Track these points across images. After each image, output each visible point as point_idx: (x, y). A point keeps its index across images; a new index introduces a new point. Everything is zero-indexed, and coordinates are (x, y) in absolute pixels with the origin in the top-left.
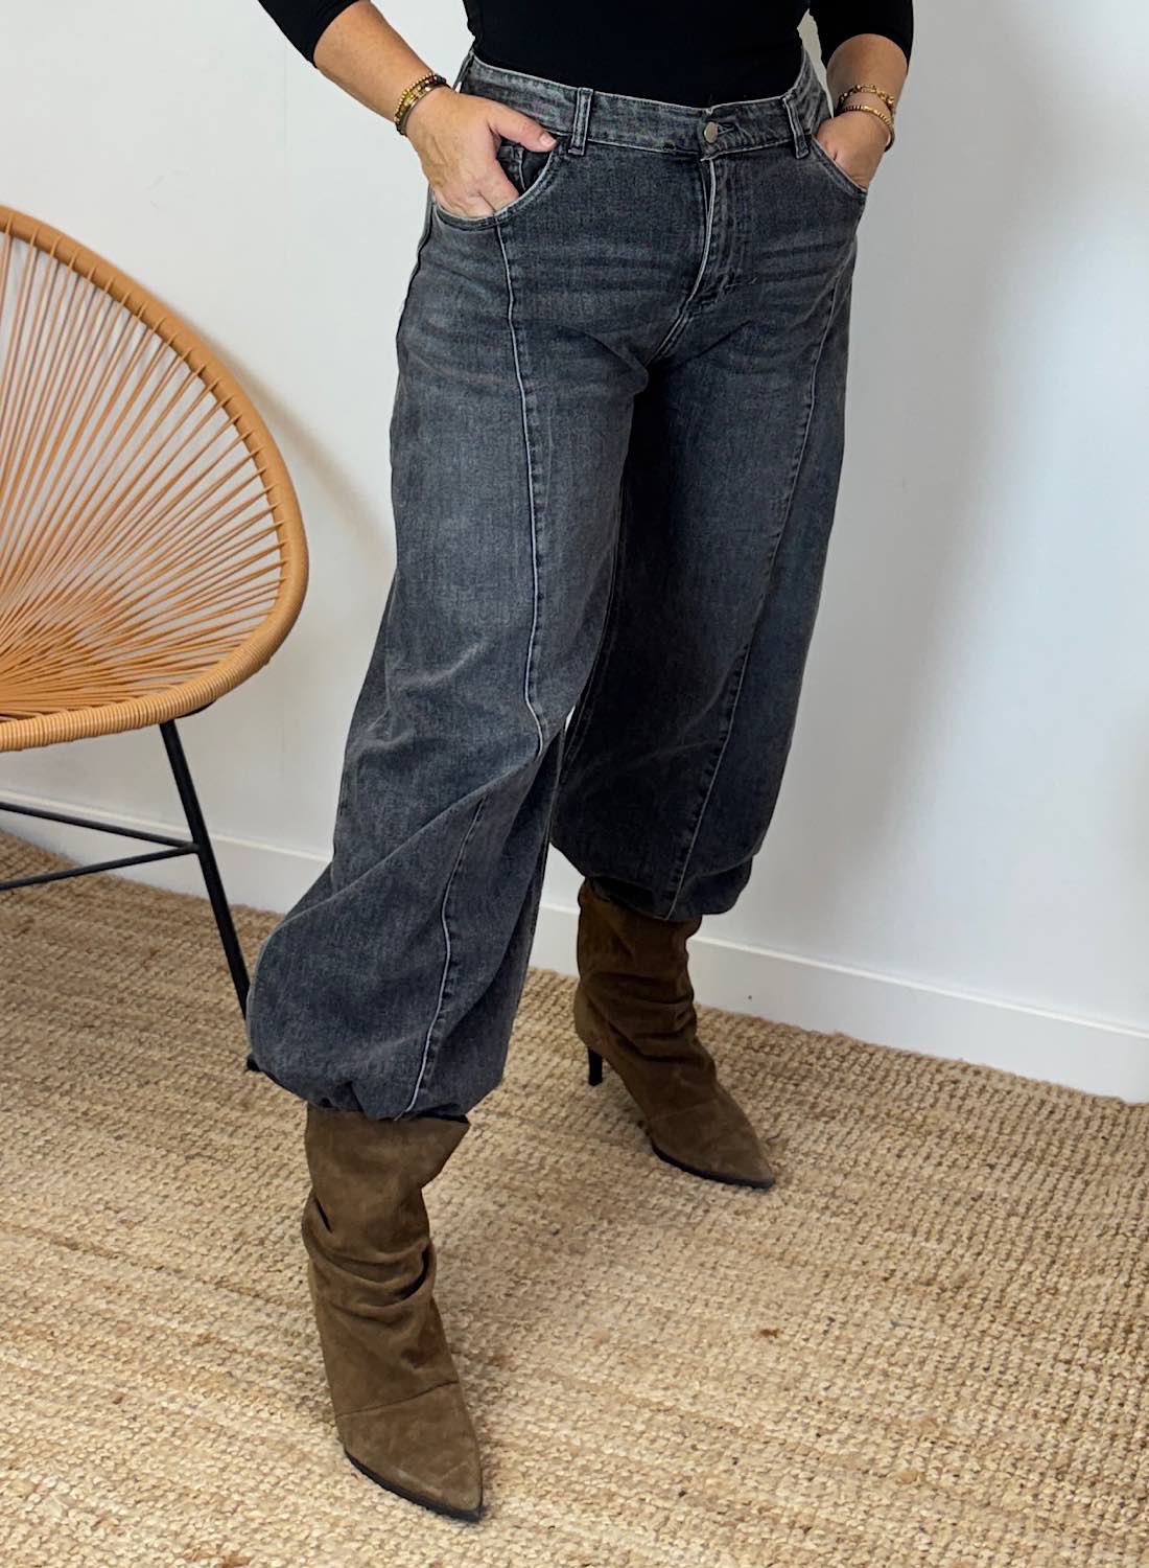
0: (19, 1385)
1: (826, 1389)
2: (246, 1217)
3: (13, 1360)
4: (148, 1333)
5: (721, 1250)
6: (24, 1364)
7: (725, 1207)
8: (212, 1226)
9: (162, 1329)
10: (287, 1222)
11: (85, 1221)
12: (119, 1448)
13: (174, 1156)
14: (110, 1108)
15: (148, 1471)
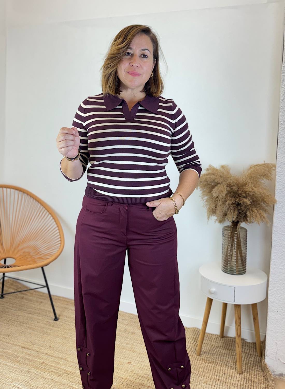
0: (14, 370)
1: (138, 372)
2: (52, 344)
3: (13, 366)
4: (34, 361)
5: (123, 350)
6: (15, 366)
7: (125, 343)
8: (46, 345)
9: (36, 361)
10: (58, 345)
11: (27, 344)
12: (28, 380)
13: (41, 334)
14: (32, 326)
15: (32, 384)
